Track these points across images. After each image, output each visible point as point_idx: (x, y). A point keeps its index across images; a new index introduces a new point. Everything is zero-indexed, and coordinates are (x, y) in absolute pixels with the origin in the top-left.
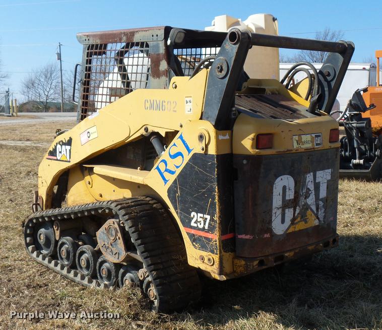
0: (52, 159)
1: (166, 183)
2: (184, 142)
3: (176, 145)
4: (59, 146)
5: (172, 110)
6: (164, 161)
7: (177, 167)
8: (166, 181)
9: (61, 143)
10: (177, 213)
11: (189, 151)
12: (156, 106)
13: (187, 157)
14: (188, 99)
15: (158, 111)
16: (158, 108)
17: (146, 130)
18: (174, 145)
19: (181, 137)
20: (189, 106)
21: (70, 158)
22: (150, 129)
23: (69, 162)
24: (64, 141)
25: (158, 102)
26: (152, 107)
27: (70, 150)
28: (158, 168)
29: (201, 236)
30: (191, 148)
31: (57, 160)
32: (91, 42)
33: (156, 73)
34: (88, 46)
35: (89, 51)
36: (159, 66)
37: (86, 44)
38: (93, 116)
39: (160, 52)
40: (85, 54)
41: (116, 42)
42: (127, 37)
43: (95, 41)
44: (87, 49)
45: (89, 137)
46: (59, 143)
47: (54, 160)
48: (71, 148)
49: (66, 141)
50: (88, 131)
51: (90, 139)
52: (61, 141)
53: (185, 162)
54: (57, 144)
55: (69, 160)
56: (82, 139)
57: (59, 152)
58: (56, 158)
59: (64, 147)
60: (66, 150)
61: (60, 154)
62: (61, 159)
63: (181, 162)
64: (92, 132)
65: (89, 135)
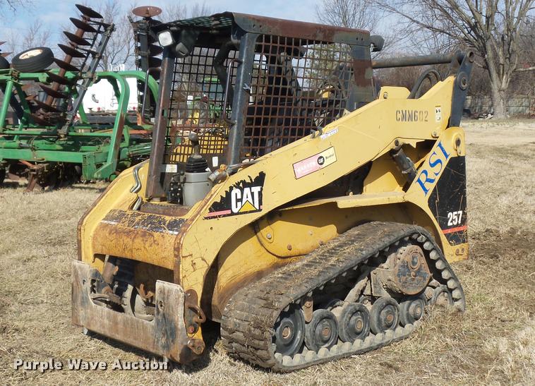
0: (219, 216)
1: (426, 193)
2: (442, 149)
3: (435, 154)
4: (236, 191)
5: (424, 119)
6: (425, 172)
7: (437, 174)
8: (426, 191)
9: (241, 185)
10: (436, 219)
11: (447, 156)
12: (407, 117)
13: (445, 162)
14: (438, 109)
15: (410, 122)
16: (410, 118)
17: (397, 143)
18: (434, 153)
19: (440, 145)
20: (438, 115)
21: (260, 203)
22: (401, 142)
23: (260, 210)
24: (248, 181)
25: (410, 112)
26: (404, 117)
27: (260, 194)
28: (419, 181)
29: (455, 233)
30: (448, 154)
31: (233, 214)
32: (265, 31)
33: (362, 82)
34: (258, 35)
35: (263, 43)
36: (364, 74)
37: (256, 32)
38: (329, 135)
39: (366, 59)
40: (252, 46)
41: (308, 38)
42: (324, 35)
43: (273, 31)
44: (255, 39)
45: (322, 164)
46: (237, 186)
47: (224, 216)
48: (262, 189)
49: (251, 180)
50: (320, 155)
51: (324, 166)
52: (241, 181)
53: (443, 168)
54: (231, 188)
55: (258, 208)
56: (300, 170)
57: (238, 200)
58: (229, 212)
59: (247, 190)
60: (252, 194)
61: (239, 204)
62: (241, 211)
63: (440, 169)
64: (328, 156)
65: (321, 161)
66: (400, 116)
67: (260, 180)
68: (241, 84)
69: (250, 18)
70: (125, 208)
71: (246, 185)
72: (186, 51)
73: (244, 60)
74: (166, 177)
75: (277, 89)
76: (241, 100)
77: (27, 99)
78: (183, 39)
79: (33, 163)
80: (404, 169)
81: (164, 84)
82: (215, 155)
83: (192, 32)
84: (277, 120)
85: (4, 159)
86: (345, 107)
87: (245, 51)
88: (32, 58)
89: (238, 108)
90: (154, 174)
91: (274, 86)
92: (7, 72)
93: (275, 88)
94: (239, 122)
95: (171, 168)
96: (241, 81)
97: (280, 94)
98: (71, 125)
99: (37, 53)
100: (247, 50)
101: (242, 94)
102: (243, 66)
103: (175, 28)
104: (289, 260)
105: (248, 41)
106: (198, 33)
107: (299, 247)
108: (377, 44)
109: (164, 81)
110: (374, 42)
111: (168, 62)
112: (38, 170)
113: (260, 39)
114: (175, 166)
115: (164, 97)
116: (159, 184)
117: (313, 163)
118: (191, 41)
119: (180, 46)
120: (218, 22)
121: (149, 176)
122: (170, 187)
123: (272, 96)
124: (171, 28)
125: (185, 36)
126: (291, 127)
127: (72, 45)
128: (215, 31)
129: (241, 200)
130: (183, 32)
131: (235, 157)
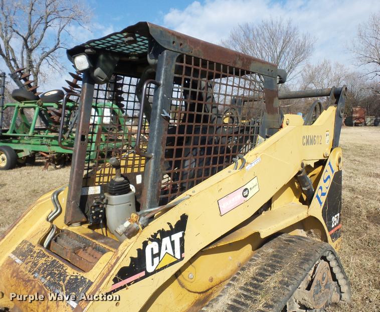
0: (129, 284)
2: (331, 166)
4: (151, 246)
5: (319, 143)
6: (321, 188)
7: (327, 188)
8: (321, 203)
9: (159, 236)
10: (326, 224)
11: (333, 172)
12: (310, 141)
13: (332, 177)
14: (327, 133)
15: (311, 146)
16: (312, 142)
17: (302, 165)
19: (329, 164)
20: (327, 138)
21: (182, 250)
22: (305, 163)
23: (182, 259)
24: (167, 228)
25: (312, 137)
26: (307, 142)
27: (182, 240)
28: (317, 196)
29: (335, 232)
30: (334, 170)
31: (148, 275)
32: (186, 50)
33: (271, 110)
34: (179, 54)
35: (184, 64)
36: (273, 102)
37: (176, 50)
38: (253, 165)
39: (274, 89)
40: (171, 66)
41: (228, 64)
42: (243, 63)
43: (195, 52)
44: (175, 59)
45: (246, 196)
46: (154, 238)
47: (136, 281)
48: (184, 234)
49: (171, 227)
50: (245, 187)
51: (248, 198)
52: (159, 231)
53: (331, 181)
54: (145, 244)
55: (179, 258)
56: (225, 205)
57: (154, 256)
58: (143, 274)
59: (166, 241)
60: (173, 243)
61: (156, 260)
62: (159, 267)
63: (329, 183)
64: (252, 186)
65: (246, 193)
66: (305, 141)
67: (182, 225)
68: (158, 111)
69: (169, 32)
70: (35, 242)
71: (164, 234)
72: (105, 76)
73: (162, 82)
74: (89, 199)
75: (199, 117)
76: (159, 129)
77: (52, 117)
78: (101, 63)
79: (48, 154)
80: (305, 187)
81: (83, 109)
82: (138, 173)
83: (111, 57)
84: (192, 138)
85: (32, 151)
86: (258, 133)
87: (163, 71)
88: (52, 95)
89: (155, 139)
90: (73, 200)
91: (195, 113)
92: (36, 102)
93: (197, 115)
94: (156, 155)
95: (95, 190)
96: (159, 107)
97: (202, 121)
98: (71, 132)
99: (55, 92)
100: (166, 71)
101: (160, 123)
102: (161, 89)
103: (89, 50)
104: (210, 291)
105: (167, 59)
106: (117, 59)
107: (220, 275)
108: (282, 77)
109: (83, 107)
110: (279, 74)
111: (88, 87)
112: (50, 158)
113: (180, 59)
114: (99, 188)
115: (83, 122)
116: (78, 209)
117: (239, 196)
118: (110, 67)
119: (98, 71)
120: (131, 38)
121: (68, 201)
122: (92, 210)
123: (194, 124)
124: (86, 51)
125: (104, 61)
126: (212, 155)
127: (71, 88)
128: (134, 58)
129: (158, 255)
130: (101, 57)
131: (152, 196)
